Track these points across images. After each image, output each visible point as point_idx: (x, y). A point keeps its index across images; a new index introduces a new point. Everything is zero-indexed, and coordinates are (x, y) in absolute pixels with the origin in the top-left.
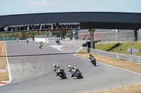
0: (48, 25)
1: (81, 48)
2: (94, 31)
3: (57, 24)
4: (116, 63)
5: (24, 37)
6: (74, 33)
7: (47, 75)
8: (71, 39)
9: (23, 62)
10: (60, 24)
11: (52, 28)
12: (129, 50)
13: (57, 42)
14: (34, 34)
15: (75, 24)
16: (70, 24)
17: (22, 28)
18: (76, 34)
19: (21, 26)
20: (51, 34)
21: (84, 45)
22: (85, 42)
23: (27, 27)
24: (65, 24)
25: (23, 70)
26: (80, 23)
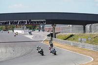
0: (23, 21)
1: (46, 37)
2: (55, 26)
3: (30, 20)
4: (70, 48)
5: (7, 29)
6: (41, 27)
7: (22, 56)
8: (39, 31)
9: (6, 47)
10: (32, 21)
11: (26, 23)
12: (79, 39)
13: (30, 33)
14: (13, 27)
15: (42, 20)
16: (38, 20)
17: (6, 23)
18: (43, 27)
19: (4, 22)
20: (25, 27)
21: (48, 36)
22: (49, 33)
23: (9, 22)
24: (35, 21)
25: (6, 53)
26: (46, 20)
